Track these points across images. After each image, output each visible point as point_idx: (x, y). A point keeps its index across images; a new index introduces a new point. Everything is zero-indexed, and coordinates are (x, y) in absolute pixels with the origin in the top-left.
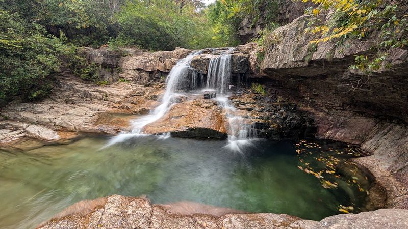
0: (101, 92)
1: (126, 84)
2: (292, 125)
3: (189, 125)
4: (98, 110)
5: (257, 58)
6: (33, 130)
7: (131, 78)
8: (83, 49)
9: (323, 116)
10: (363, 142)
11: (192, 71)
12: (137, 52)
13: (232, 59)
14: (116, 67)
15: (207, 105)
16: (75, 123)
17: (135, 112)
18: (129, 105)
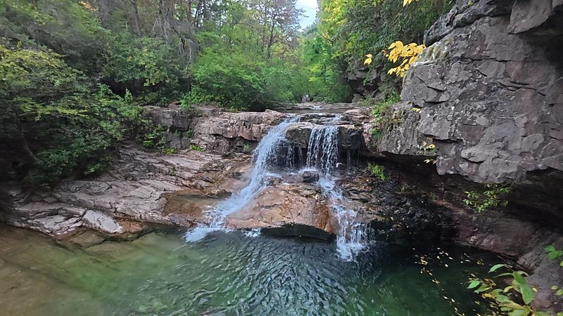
0: (167, 164)
1: (198, 153)
2: (422, 225)
3: (285, 219)
4: (165, 190)
5: (373, 135)
6: (92, 217)
7: (206, 145)
8: (148, 108)
9: (463, 214)
10: (521, 254)
11: (287, 144)
12: (213, 111)
13: (340, 132)
14: (188, 131)
15: (308, 193)
16: (141, 211)
17: (212, 194)
18: (204, 184)
